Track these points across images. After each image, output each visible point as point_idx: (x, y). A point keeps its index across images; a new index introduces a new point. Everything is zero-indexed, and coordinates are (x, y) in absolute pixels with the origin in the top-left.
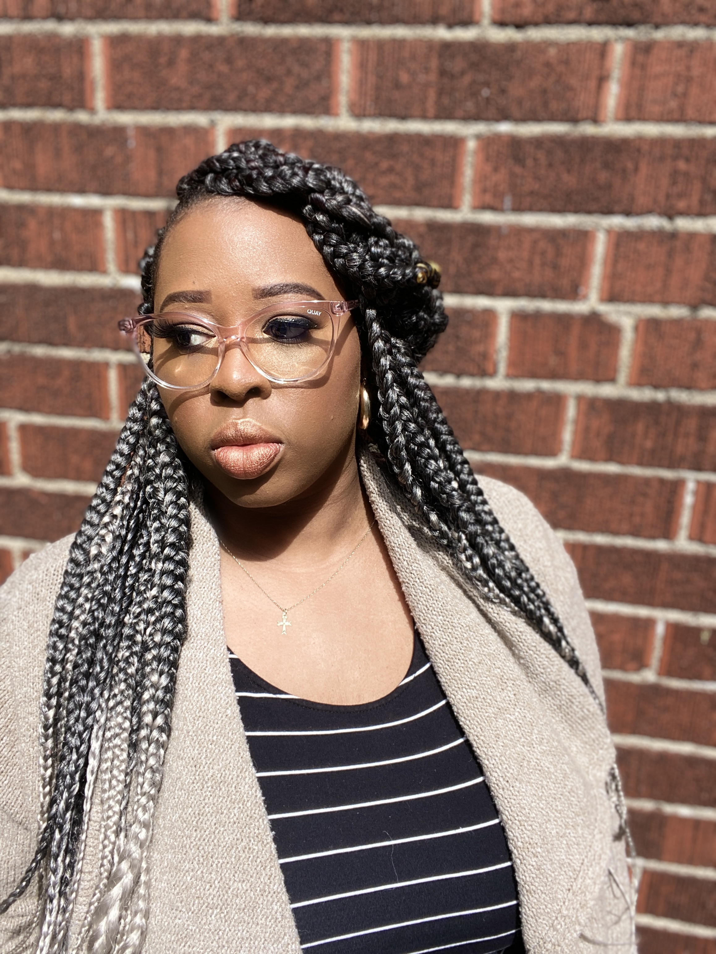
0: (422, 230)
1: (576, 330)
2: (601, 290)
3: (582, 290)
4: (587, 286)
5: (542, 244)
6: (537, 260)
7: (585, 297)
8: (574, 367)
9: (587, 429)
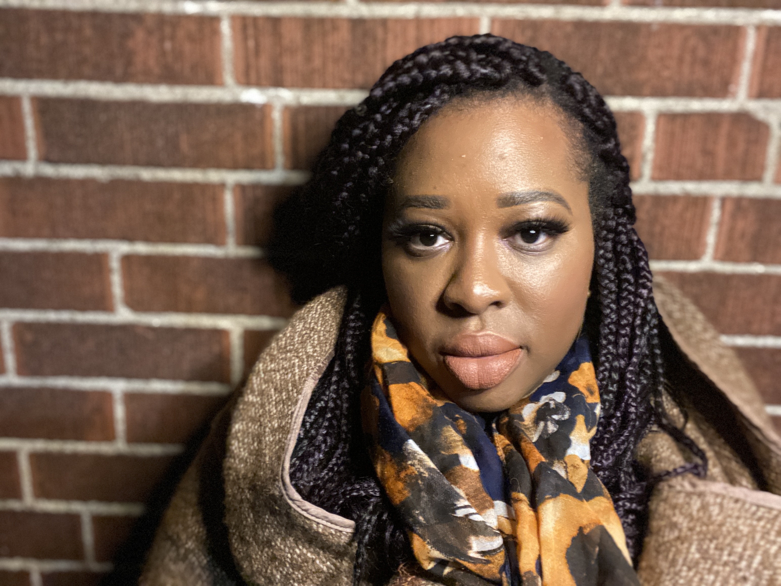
0: (569, 29)
1: (725, 128)
2: (751, 86)
3: (732, 88)
4: (737, 84)
5: (693, 42)
6: (688, 58)
7: (734, 96)
8: (721, 167)
9: (732, 230)
